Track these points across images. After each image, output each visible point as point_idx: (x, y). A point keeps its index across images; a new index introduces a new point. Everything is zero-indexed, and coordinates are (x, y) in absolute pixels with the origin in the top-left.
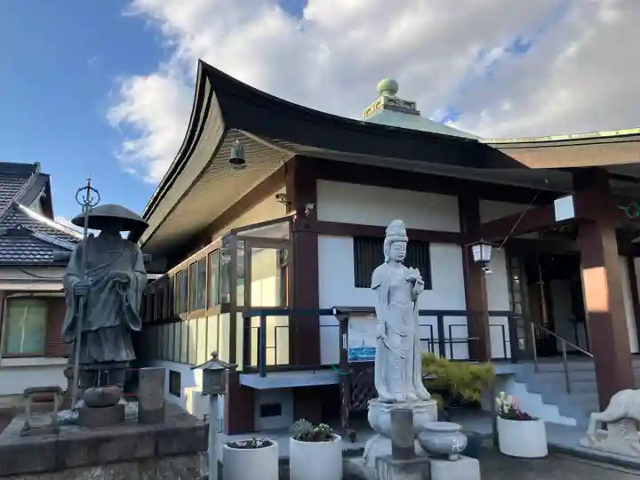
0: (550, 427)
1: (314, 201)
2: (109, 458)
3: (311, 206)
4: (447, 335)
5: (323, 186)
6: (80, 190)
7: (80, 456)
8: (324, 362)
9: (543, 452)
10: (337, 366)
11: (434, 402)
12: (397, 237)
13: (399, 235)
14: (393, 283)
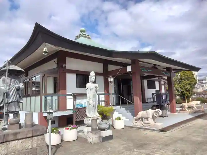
0: (125, 121)
1: (65, 63)
2: (20, 137)
3: (65, 65)
4: (100, 100)
5: (68, 59)
6: (6, 61)
7: (11, 138)
8: (68, 108)
9: (123, 127)
10: (72, 109)
11: (101, 117)
12: (92, 76)
13: (93, 75)
14: (91, 88)
